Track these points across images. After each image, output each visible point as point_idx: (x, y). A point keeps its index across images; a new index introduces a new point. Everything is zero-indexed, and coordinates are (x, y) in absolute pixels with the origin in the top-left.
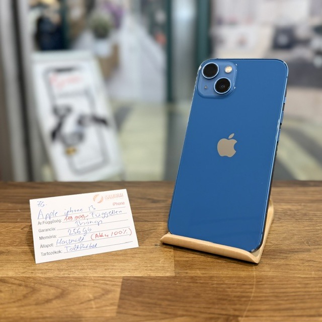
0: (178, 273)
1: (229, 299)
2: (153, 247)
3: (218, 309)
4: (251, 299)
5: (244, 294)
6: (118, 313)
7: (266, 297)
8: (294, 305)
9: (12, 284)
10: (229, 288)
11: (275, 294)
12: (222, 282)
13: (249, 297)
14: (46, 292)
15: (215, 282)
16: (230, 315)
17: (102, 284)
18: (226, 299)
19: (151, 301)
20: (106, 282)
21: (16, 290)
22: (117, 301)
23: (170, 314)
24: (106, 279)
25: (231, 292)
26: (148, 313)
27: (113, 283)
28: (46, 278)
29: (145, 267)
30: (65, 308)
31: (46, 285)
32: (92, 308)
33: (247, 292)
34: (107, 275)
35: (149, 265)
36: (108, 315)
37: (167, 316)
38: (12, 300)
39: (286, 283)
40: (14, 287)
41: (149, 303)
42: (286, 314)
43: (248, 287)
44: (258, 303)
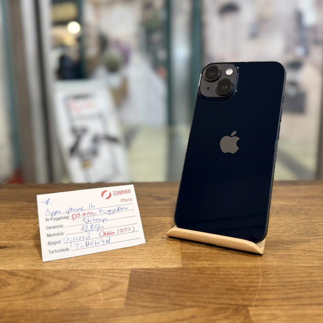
0: (186, 264)
1: (237, 288)
2: (160, 239)
3: (227, 299)
4: (259, 288)
5: (251, 284)
6: (126, 304)
7: (272, 286)
8: (301, 294)
9: (21, 276)
10: (237, 278)
11: (282, 284)
12: (228, 273)
13: (257, 287)
14: (54, 285)
15: (222, 273)
16: (239, 305)
17: (110, 276)
18: (234, 290)
19: (159, 292)
20: (114, 274)
21: (24, 283)
22: (125, 293)
23: (179, 305)
24: (115, 271)
25: (239, 282)
26: (156, 305)
27: (121, 275)
28: (54, 271)
29: (153, 259)
30: (73, 300)
31: (54, 278)
32: (100, 300)
33: (254, 282)
34: (115, 268)
35: (156, 258)
36: (116, 307)
37: (177, 307)
38: (20, 293)
39: (291, 272)
40: (23, 280)
41: (157, 295)
42: (295, 303)
43: (254, 277)
44: (266, 292)
